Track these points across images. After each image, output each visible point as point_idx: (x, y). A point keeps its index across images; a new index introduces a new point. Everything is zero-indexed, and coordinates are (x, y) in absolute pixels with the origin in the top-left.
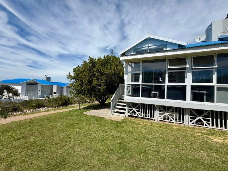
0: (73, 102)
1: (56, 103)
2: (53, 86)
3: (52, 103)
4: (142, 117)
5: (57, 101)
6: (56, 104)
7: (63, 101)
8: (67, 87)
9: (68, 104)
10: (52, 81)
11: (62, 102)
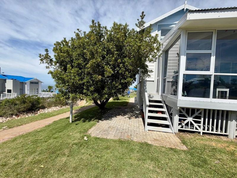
0: (46, 105)
1: (13, 108)
2: (5, 80)
3: (4, 108)
4: (206, 131)
5: (16, 104)
6: (13, 111)
7: (28, 105)
8: (31, 83)
9: (37, 108)
10: (3, 73)
11: (25, 105)
